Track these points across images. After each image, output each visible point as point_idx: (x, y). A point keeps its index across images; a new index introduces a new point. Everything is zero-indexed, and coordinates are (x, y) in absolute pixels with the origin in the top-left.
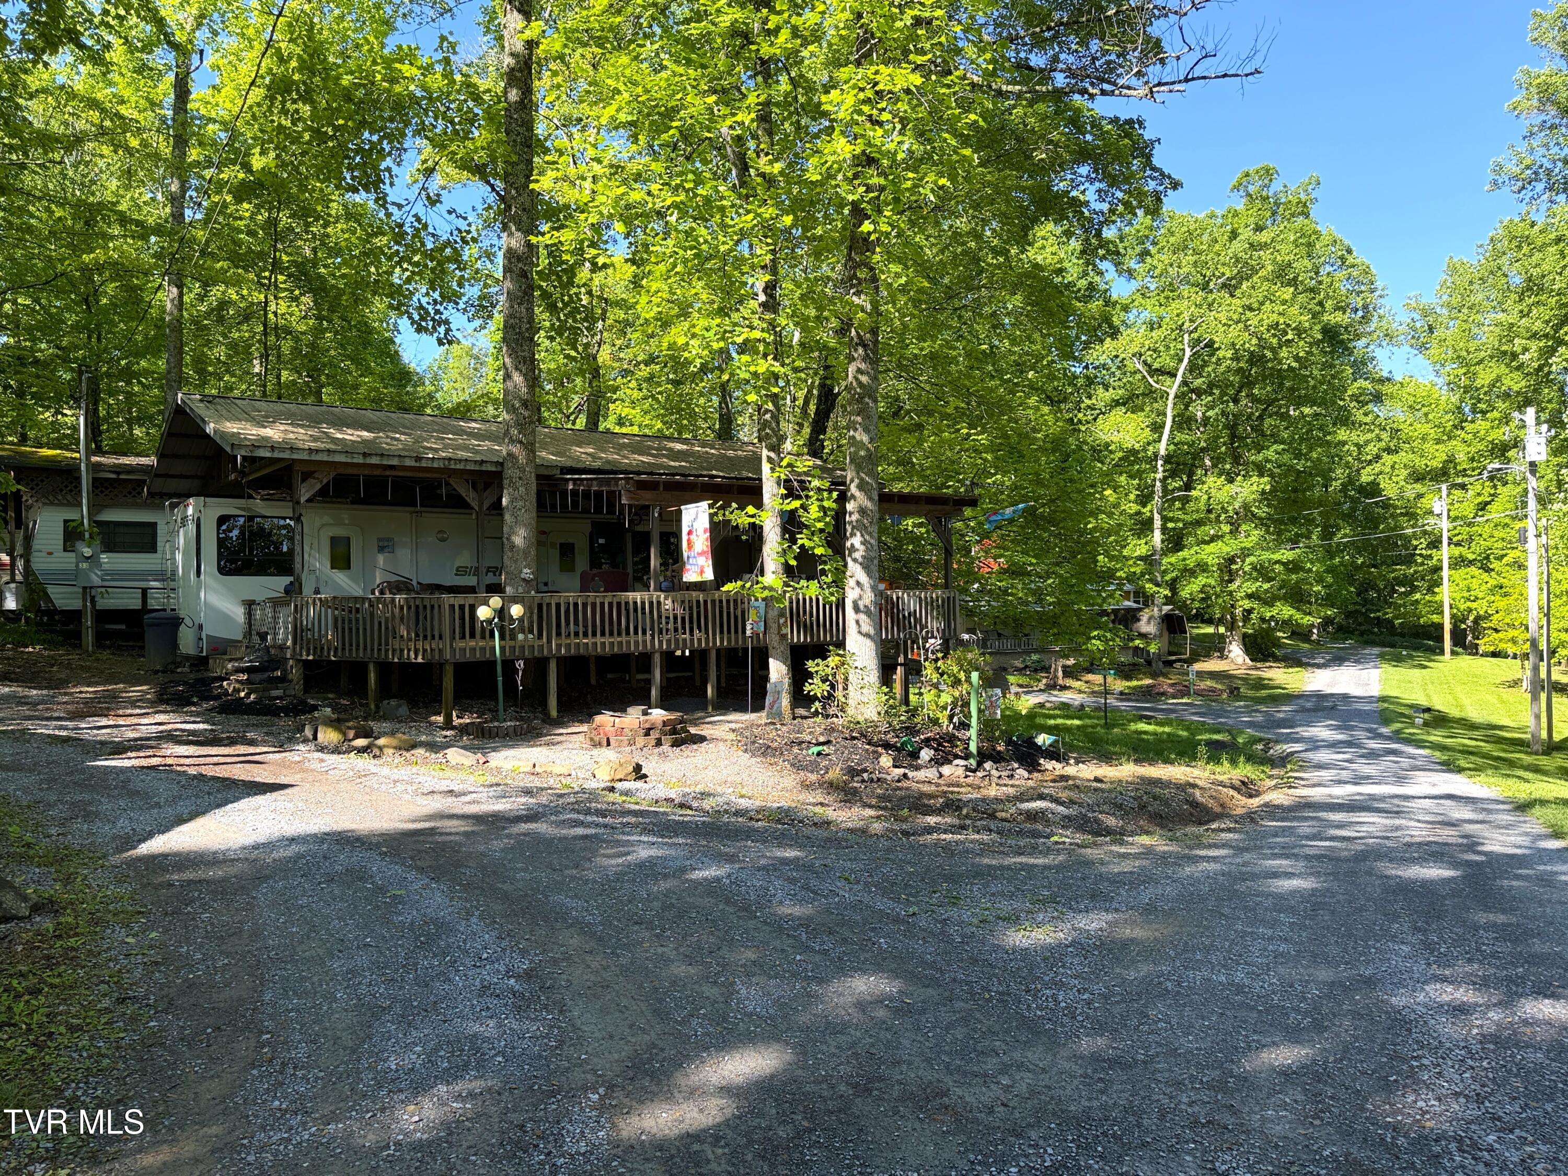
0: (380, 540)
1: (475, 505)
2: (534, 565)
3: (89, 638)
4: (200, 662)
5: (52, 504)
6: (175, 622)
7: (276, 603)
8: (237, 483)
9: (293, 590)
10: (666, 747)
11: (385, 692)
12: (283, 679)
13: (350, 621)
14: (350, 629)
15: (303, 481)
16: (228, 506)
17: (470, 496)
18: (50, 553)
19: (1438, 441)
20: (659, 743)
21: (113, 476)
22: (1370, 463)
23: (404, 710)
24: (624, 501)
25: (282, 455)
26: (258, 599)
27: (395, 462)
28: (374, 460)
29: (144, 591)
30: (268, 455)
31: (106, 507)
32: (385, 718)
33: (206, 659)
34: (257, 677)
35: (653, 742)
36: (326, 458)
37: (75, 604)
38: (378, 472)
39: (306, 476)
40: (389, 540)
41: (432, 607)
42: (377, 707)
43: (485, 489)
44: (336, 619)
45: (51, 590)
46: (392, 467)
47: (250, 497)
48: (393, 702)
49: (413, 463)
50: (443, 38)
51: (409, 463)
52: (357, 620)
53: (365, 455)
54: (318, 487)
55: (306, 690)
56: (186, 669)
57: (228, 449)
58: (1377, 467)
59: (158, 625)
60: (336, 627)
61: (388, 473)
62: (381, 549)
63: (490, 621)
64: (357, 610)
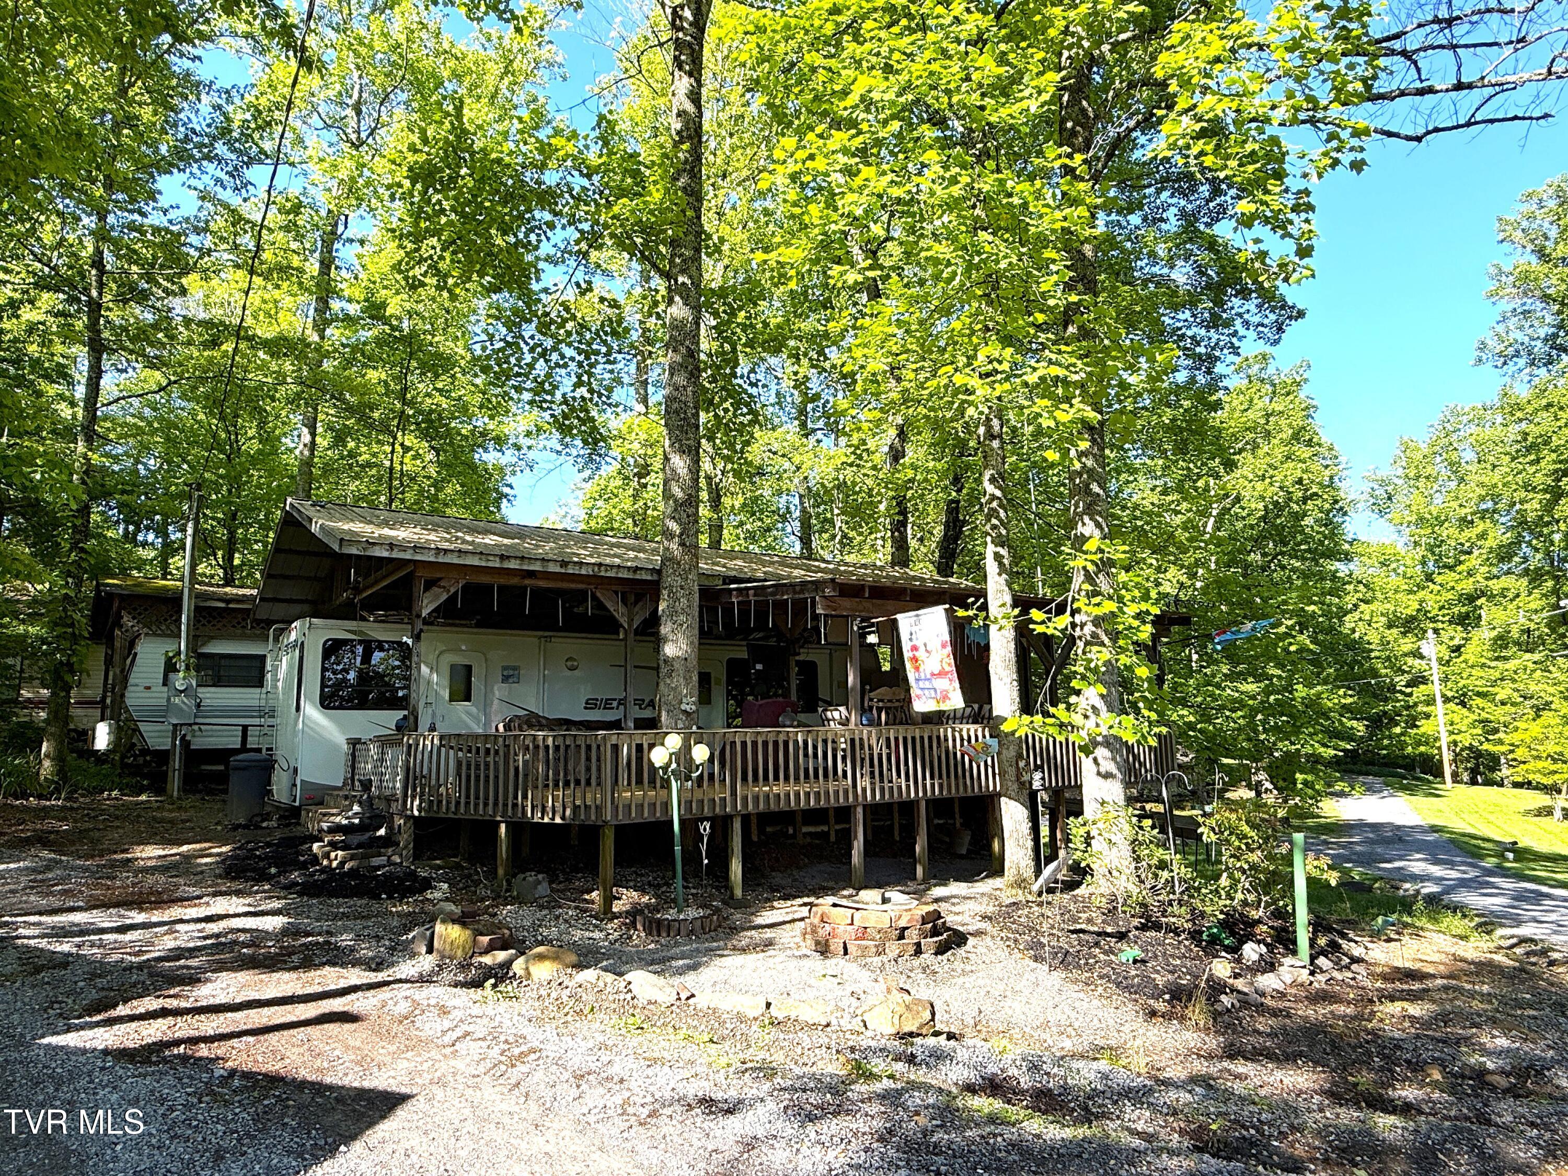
0: (505, 668)
1: (624, 621)
2: (696, 693)
3: (175, 784)
4: (292, 814)
5: (155, 635)
6: (267, 766)
7: (385, 742)
8: (350, 603)
9: (407, 726)
10: (928, 957)
11: (519, 864)
12: (388, 841)
13: (478, 767)
14: (477, 777)
15: (426, 589)
16: (338, 630)
17: (619, 612)
18: (148, 688)
19: (1411, 592)
20: (918, 951)
21: (222, 605)
22: (1350, 612)
23: (543, 889)
24: (819, 611)
25: (402, 555)
26: (364, 737)
27: (537, 567)
28: (513, 565)
29: (245, 728)
30: (385, 554)
31: (212, 638)
32: (519, 900)
33: (299, 809)
34: (356, 839)
35: (911, 950)
36: (456, 561)
37: (165, 744)
38: (515, 581)
39: (430, 584)
40: (515, 668)
41: (589, 748)
42: (509, 883)
43: (636, 603)
44: (459, 763)
45: (143, 727)
46: (531, 574)
47: (364, 619)
48: (531, 877)
49: (557, 569)
50: (601, 117)
51: (553, 568)
52: (487, 765)
53: (502, 557)
54: (444, 597)
55: (417, 856)
56: (274, 824)
57: (336, 547)
58: (1357, 615)
59: (245, 769)
60: (459, 774)
61: (527, 582)
62: (505, 679)
63: (665, 768)
64: (488, 751)
